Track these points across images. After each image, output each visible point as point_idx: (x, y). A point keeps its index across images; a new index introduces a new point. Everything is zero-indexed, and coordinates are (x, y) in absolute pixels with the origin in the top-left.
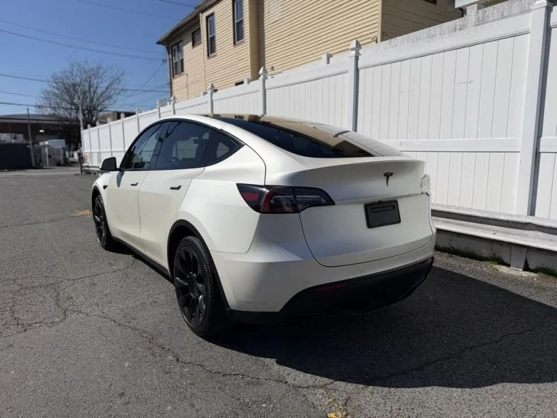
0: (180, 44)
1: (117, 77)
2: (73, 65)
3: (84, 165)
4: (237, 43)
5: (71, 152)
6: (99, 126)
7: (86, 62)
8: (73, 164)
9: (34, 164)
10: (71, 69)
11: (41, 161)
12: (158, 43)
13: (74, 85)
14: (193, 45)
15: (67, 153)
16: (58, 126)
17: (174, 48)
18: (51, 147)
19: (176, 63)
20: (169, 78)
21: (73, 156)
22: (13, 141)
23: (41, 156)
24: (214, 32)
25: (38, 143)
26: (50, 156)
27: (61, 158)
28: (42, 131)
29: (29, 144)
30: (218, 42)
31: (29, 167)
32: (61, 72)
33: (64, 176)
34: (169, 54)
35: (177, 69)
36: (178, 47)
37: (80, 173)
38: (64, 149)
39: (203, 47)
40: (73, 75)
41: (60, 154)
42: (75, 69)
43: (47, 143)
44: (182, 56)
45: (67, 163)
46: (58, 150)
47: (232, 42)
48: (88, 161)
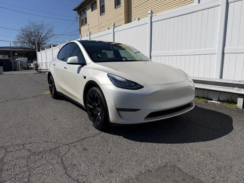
0: (85, 10)
1: (50, 29)
2: (30, 24)
3: (38, 68)
4: (116, 7)
5: (30, 64)
6: (46, 50)
7: (36, 22)
8: (32, 69)
9: (13, 69)
10: (29, 25)
11: (16, 67)
12: (74, 10)
13: (31, 32)
14: (92, 10)
15: (28, 64)
16: (23, 51)
17: (81, 12)
18: (21, 61)
19: (83, 20)
20: (79, 27)
21: (31, 65)
22: (4, 58)
23: (16, 65)
24: (104, 3)
25: (15, 59)
26: (20, 65)
27: (26, 66)
28: (16, 54)
29: (11, 60)
30: (106, 7)
31: (11, 70)
32: (25, 27)
33: (29, 74)
34: (79, 15)
35: (83, 22)
36: (84, 12)
37: (37, 72)
38: (27, 61)
39: (98, 10)
40: (30, 28)
41: (25, 64)
42: (31, 25)
43: (19, 59)
44: (86, 15)
45: (28, 68)
46: (24, 62)
47: (114, 6)
48: (40, 66)
